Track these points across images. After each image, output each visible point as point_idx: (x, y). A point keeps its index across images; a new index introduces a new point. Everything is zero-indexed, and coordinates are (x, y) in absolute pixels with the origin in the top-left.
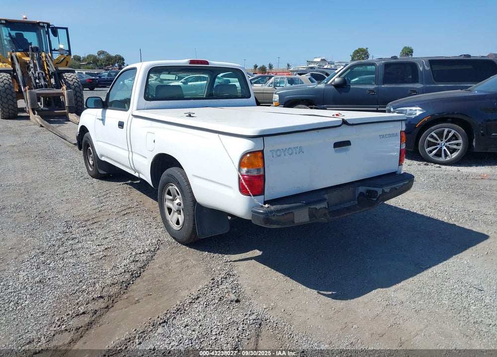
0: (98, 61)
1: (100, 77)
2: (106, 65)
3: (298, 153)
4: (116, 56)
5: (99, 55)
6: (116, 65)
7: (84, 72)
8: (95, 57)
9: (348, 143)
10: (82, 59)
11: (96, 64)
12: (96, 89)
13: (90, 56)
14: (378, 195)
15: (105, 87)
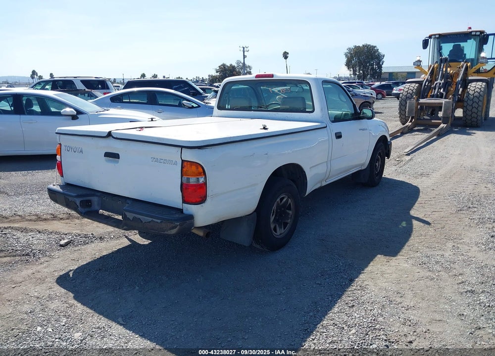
3: (79, 152)
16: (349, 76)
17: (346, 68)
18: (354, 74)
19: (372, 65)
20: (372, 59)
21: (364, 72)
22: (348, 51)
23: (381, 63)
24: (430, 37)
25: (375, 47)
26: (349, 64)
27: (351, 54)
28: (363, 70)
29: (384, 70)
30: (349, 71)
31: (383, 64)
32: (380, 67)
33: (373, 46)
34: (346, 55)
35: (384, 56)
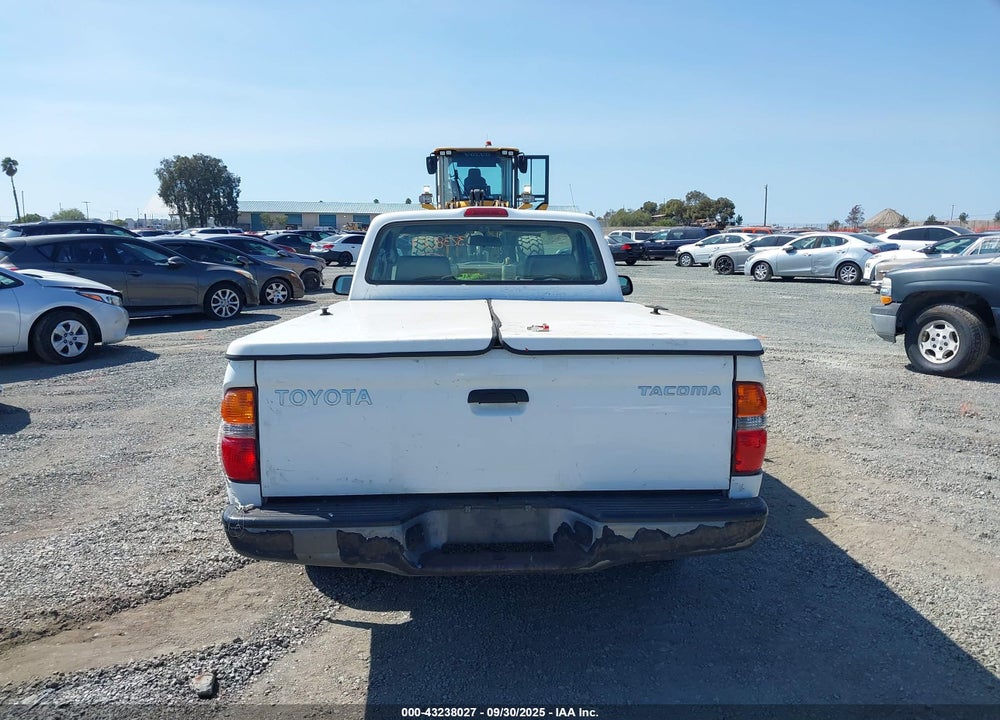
0: (685, 210)
1: (652, 241)
2: (697, 218)
3: (353, 403)
4: (718, 201)
5: (689, 199)
6: (718, 217)
7: (633, 233)
8: (679, 203)
9: (519, 396)
10: (658, 208)
11: (682, 216)
12: (637, 263)
13: (672, 203)
14: (594, 541)
15: (661, 259)
16: (169, 219)
17: (161, 201)
18: (181, 213)
19: (217, 196)
20: (217, 186)
21: (201, 211)
22: (163, 166)
23: (235, 194)
24: (437, 153)
25: (219, 161)
26: (166, 194)
27: (170, 173)
28: (197, 207)
29: (241, 208)
30: (168, 209)
31: (238, 195)
32: (233, 202)
33: (215, 159)
34: (159, 173)
35: (239, 181)
